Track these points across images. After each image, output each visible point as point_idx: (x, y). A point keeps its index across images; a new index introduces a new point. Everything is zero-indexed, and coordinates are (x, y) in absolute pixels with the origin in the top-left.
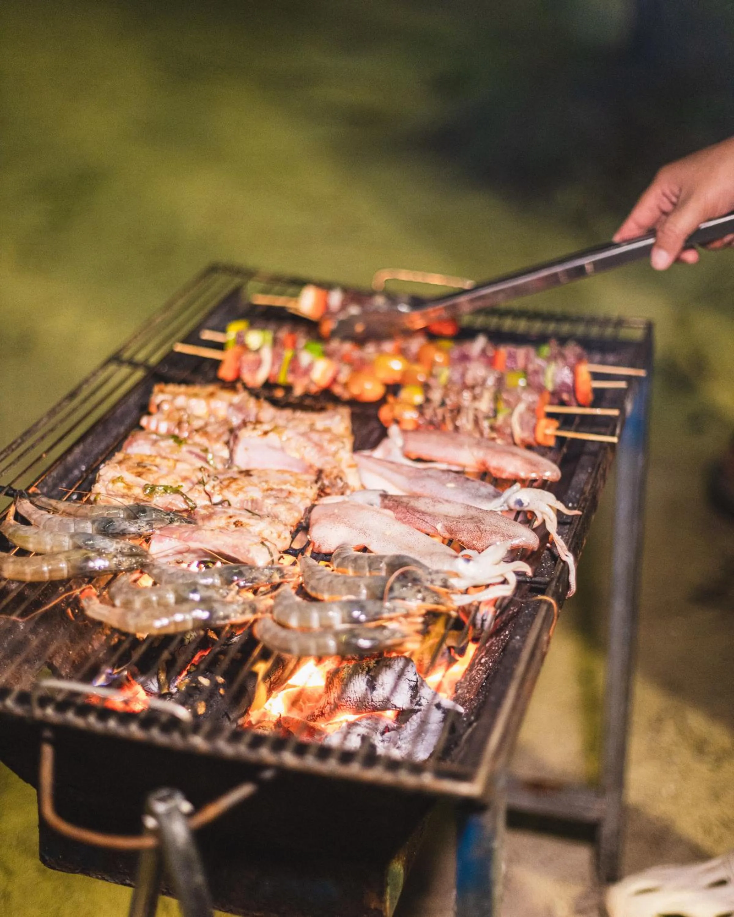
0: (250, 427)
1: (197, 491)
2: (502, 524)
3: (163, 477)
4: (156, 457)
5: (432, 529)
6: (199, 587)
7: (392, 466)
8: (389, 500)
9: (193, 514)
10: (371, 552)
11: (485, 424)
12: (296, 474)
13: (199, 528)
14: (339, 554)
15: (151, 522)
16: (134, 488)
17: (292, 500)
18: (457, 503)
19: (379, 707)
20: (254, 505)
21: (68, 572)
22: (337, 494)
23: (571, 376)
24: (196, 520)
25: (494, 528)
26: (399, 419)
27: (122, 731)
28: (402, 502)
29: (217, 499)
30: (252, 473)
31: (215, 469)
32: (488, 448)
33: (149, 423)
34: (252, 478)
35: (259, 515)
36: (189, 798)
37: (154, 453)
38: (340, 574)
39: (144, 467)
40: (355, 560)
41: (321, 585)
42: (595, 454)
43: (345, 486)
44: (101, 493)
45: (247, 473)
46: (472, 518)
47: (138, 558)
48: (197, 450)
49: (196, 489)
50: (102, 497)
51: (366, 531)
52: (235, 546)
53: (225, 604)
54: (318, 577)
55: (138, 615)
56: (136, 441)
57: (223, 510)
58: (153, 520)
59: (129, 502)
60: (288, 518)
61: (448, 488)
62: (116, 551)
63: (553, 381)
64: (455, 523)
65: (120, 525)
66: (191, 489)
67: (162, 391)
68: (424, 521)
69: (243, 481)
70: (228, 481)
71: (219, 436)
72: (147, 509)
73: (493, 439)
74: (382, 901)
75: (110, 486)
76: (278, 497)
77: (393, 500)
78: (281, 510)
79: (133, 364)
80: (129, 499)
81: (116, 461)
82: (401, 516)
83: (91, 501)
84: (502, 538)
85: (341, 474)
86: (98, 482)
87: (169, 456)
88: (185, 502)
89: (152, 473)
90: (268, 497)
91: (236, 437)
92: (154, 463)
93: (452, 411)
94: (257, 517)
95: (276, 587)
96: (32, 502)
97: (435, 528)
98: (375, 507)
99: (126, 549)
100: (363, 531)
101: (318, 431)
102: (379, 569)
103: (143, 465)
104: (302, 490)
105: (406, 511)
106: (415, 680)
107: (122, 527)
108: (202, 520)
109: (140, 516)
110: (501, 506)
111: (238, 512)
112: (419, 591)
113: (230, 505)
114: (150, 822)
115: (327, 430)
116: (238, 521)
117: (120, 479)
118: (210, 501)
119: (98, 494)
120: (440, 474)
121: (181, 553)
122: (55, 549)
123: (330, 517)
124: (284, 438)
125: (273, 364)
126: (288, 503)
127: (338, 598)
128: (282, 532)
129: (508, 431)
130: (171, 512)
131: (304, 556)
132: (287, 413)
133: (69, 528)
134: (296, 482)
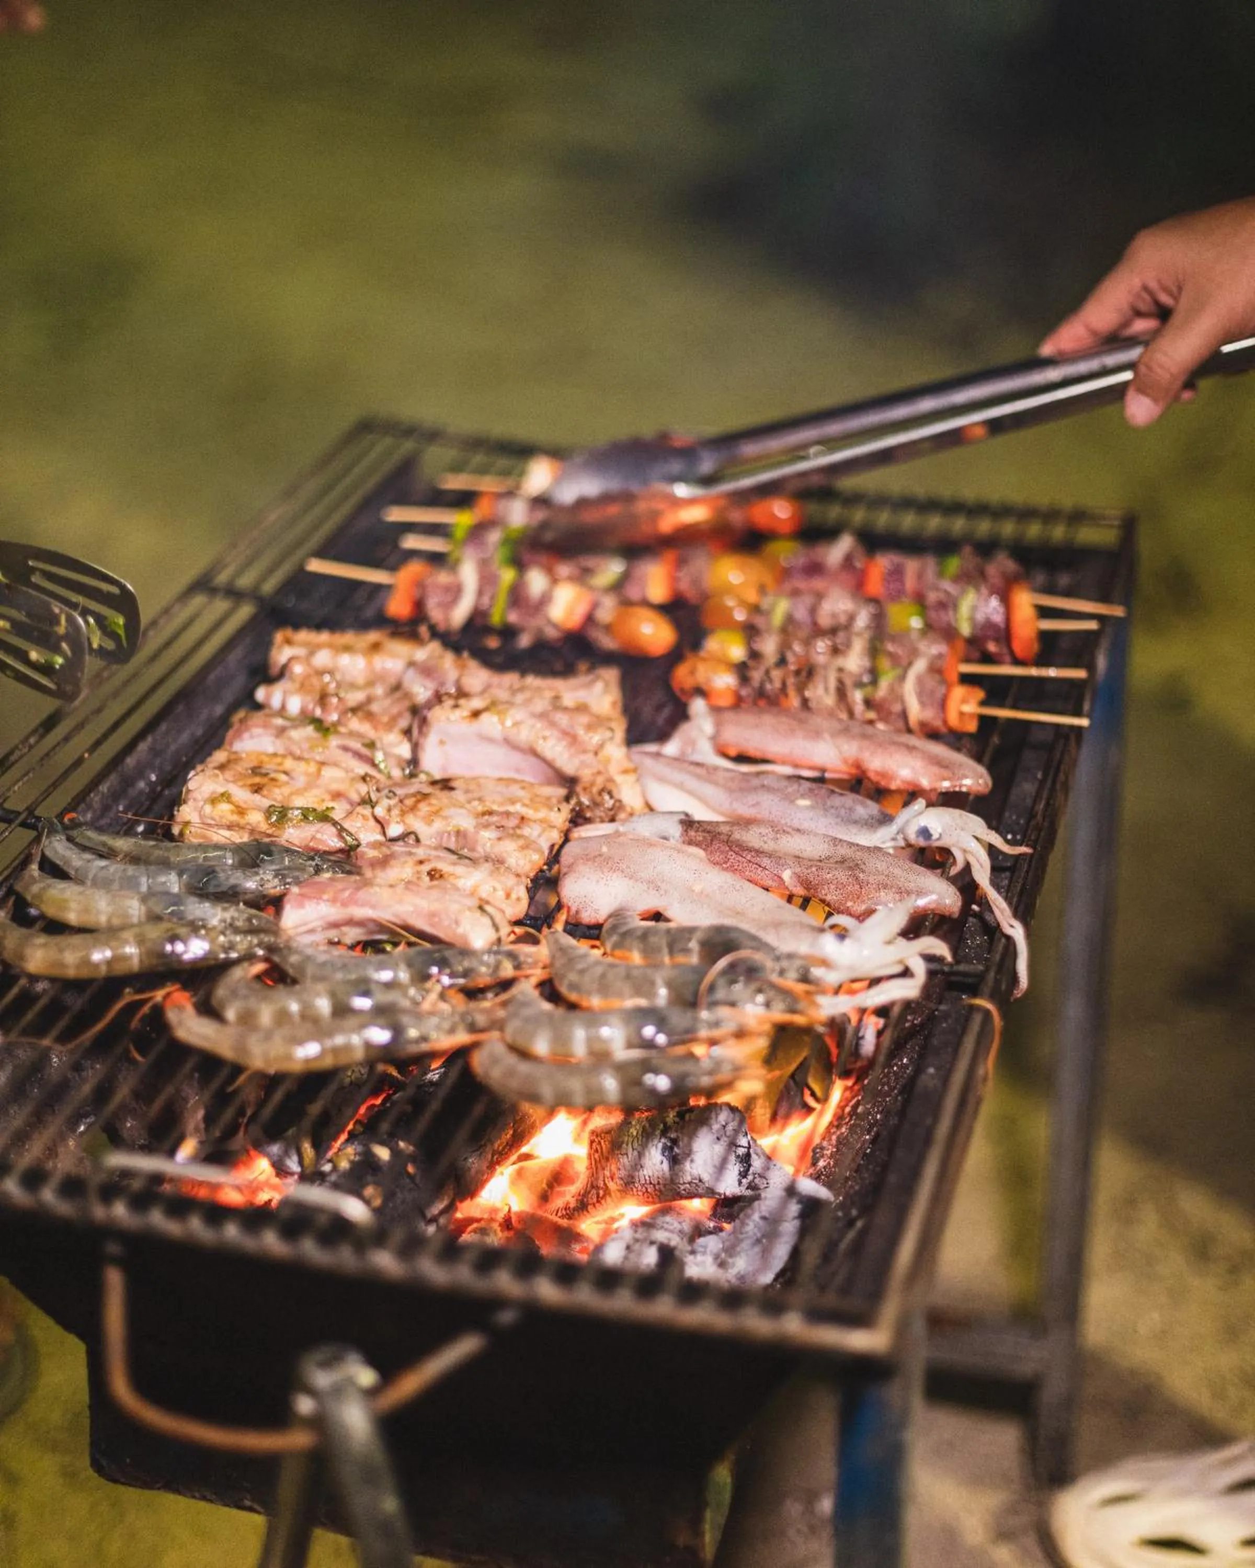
0: (449, 703)
1: (360, 816)
2: (897, 871)
3: (299, 792)
4: (284, 756)
5: (773, 880)
6: (373, 987)
7: (699, 770)
8: (697, 831)
9: (354, 857)
10: (667, 920)
11: (857, 696)
12: (532, 785)
13: (367, 883)
14: (614, 928)
15: (281, 872)
16: (249, 812)
17: (526, 831)
18: (816, 835)
19: (683, 1192)
20: (462, 841)
21: (141, 961)
22: (602, 821)
23: (1001, 610)
24: (360, 867)
25: (881, 878)
26: (704, 687)
27: (249, 1243)
28: (719, 833)
29: (395, 830)
30: (453, 784)
31: (389, 777)
32: (864, 736)
33: (268, 696)
34: (453, 793)
35: (470, 859)
36: (372, 1361)
37: (281, 751)
38: (617, 961)
39: (266, 775)
40: (645, 936)
41: (587, 981)
42: (1050, 748)
43: (617, 804)
44: (192, 821)
45: (445, 784)
46: (843, 861)
47: (262, 936)
48: (356, 745)
49: (358, 813)
50: (193, 830)
51: (659, 884)
52: (432, 915)
53: (419, 1016)
54: (580, 966)
55: (268, 1036)
56: (247, 729)
57: (407, 849)
58: (285, 869)
59: (242, 838)
60: (522, 862)
61: (798, 807)
62: (223, 924)
63: (972, 619)
64: (814, 869)
65: (227, 878)
66: (350, 813)
67: (289, 642)
68: (760, 866)
69: (440, 798)
70: (414, 799)
71: (394, 720)
72: (273, 848)
73: (871, 722)
74: (698, 1533)
75: (208, 809)
76: (503, 827)
77: (704, 831)
78: (509, 848)
79: (234, 594)
80: (241, 831)
81: (216, 764)
82: (718, 857)
83: (173, 835)
84: (897, 897)
85: (610, 786)
86: (185, 802)
87: (306, 755)
88: (341, 837)
89: (279, 787)
90: (486, 826)
91: (424, 722)
92: (281, 768)
93: (798, 673)
94: (467, 861)
95: (506, 985)
96: (70, 839)
97: (780, 877)
98: (672, 842)
99: (241, 920)
100: (654, 885)
101: (566, 709)
102: (686, 951)
103: (264, 771)
104: (542, 814)
105: (727, 848)
106: (746, 1145)
107: (232, 881)
108: (370, 869)
109: (263, 860)
110: (894, 839)
111: (434, 853)
112: (760, 991)
113: (418, 840)
114: (305, 1405)
115: (582, 708)
116: (434, 870)
117: (225, 797)
118: (384, 834)
119: (187, 823)
120: (784, 783)
121: (335, 925)
122: (116, 922)
123: (594, 861)
124: (509, 723)
125: (480, 593)
126: (520, 837)
127: (617, 1003)
128: (512, 889)
129: (897, 708)
130: (316, 855)
131: (552, 930)
132: (510, 679)
133: (138, 885)
134: (531, 800)
